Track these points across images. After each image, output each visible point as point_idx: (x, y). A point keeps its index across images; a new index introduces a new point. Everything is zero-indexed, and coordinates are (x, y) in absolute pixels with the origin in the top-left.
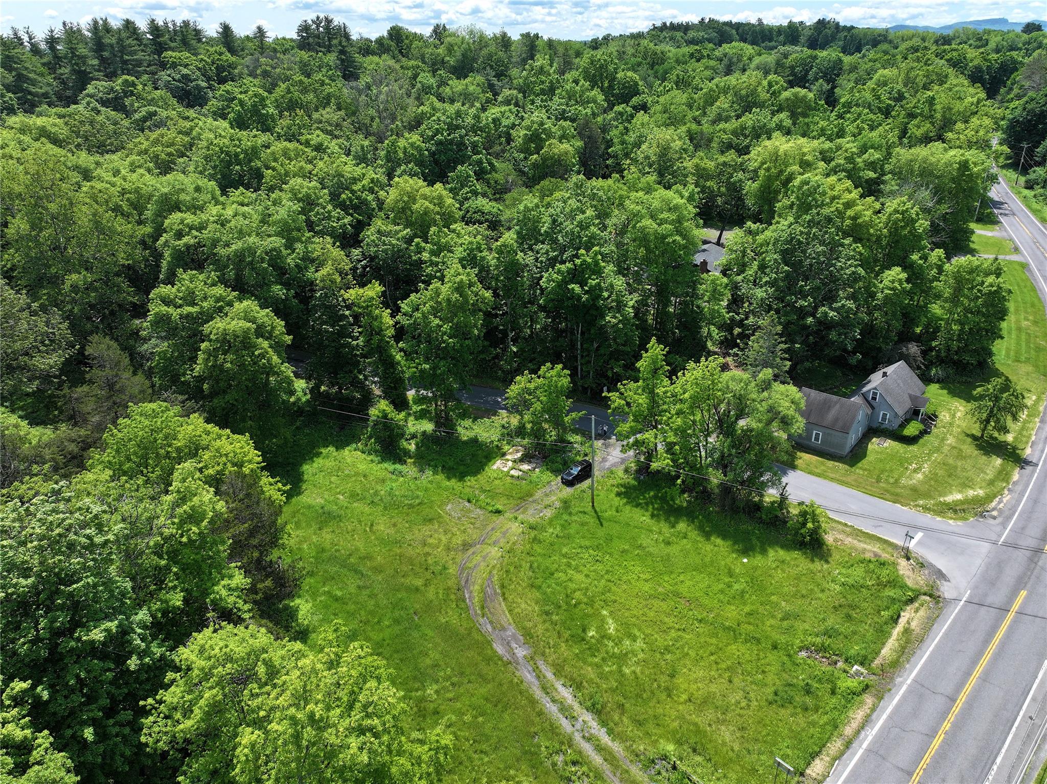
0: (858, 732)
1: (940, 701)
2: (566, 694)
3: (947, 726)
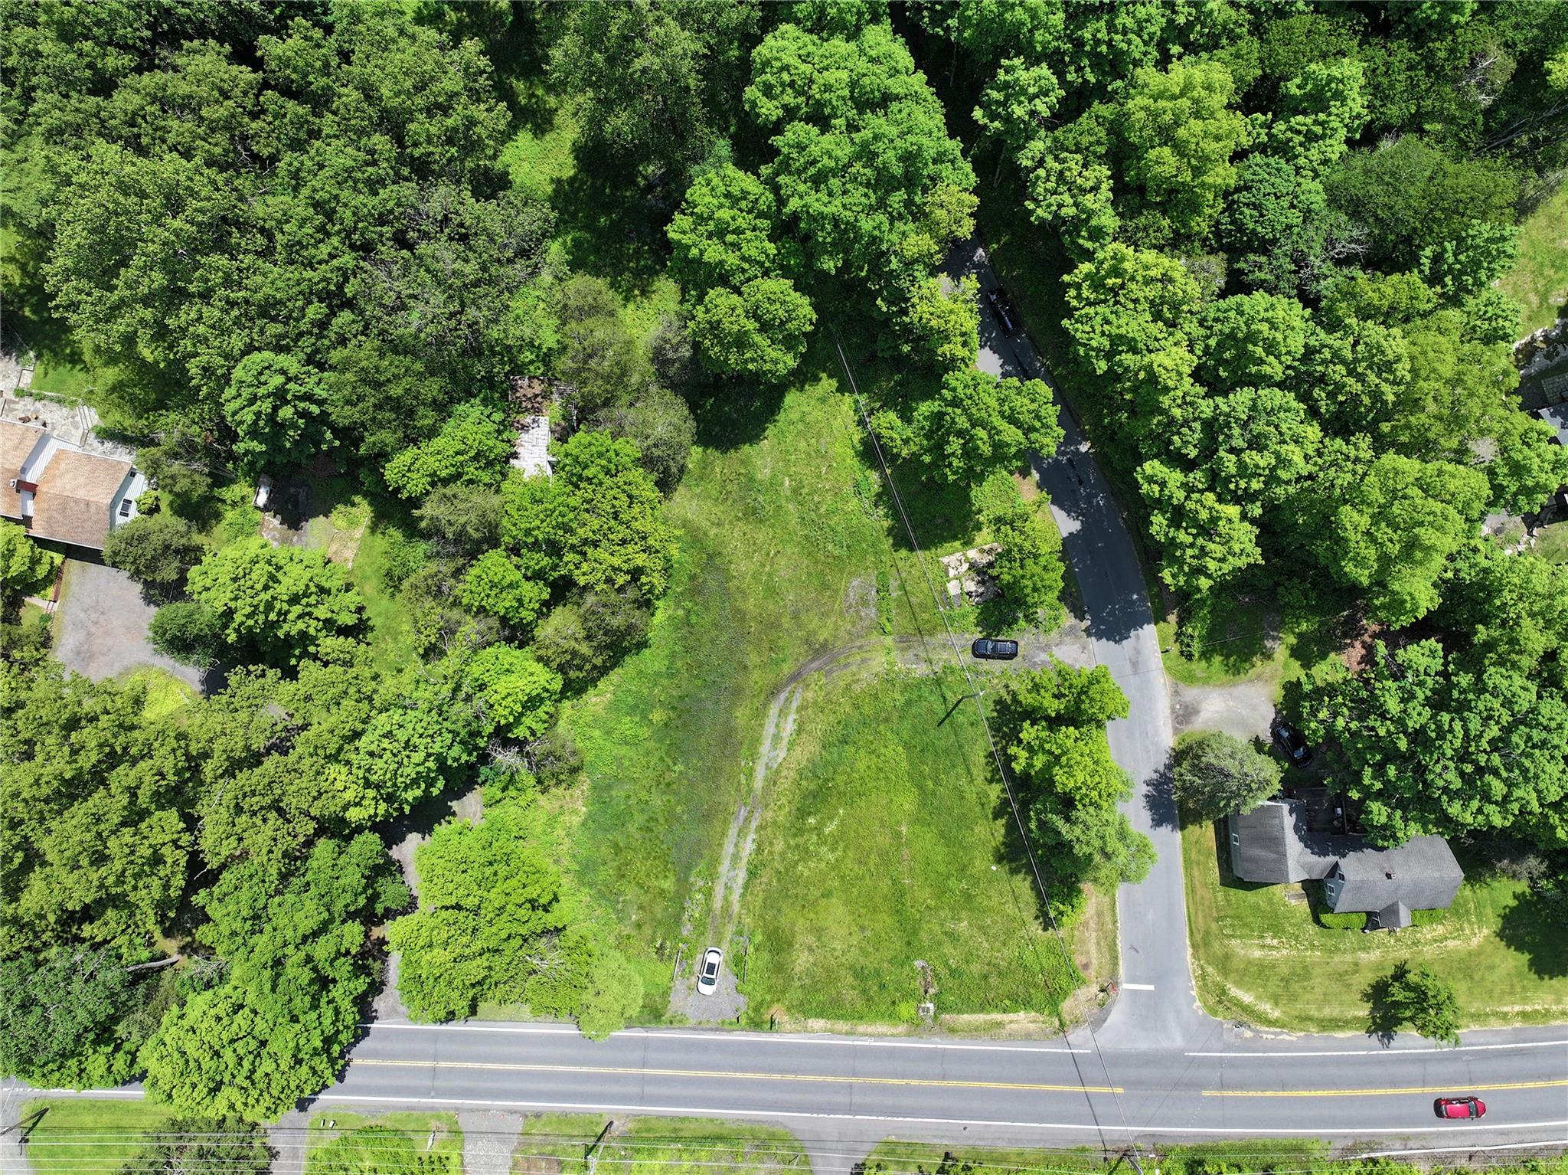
0: (865, 1034)
1: (936, 1070)
2: (748, 847)
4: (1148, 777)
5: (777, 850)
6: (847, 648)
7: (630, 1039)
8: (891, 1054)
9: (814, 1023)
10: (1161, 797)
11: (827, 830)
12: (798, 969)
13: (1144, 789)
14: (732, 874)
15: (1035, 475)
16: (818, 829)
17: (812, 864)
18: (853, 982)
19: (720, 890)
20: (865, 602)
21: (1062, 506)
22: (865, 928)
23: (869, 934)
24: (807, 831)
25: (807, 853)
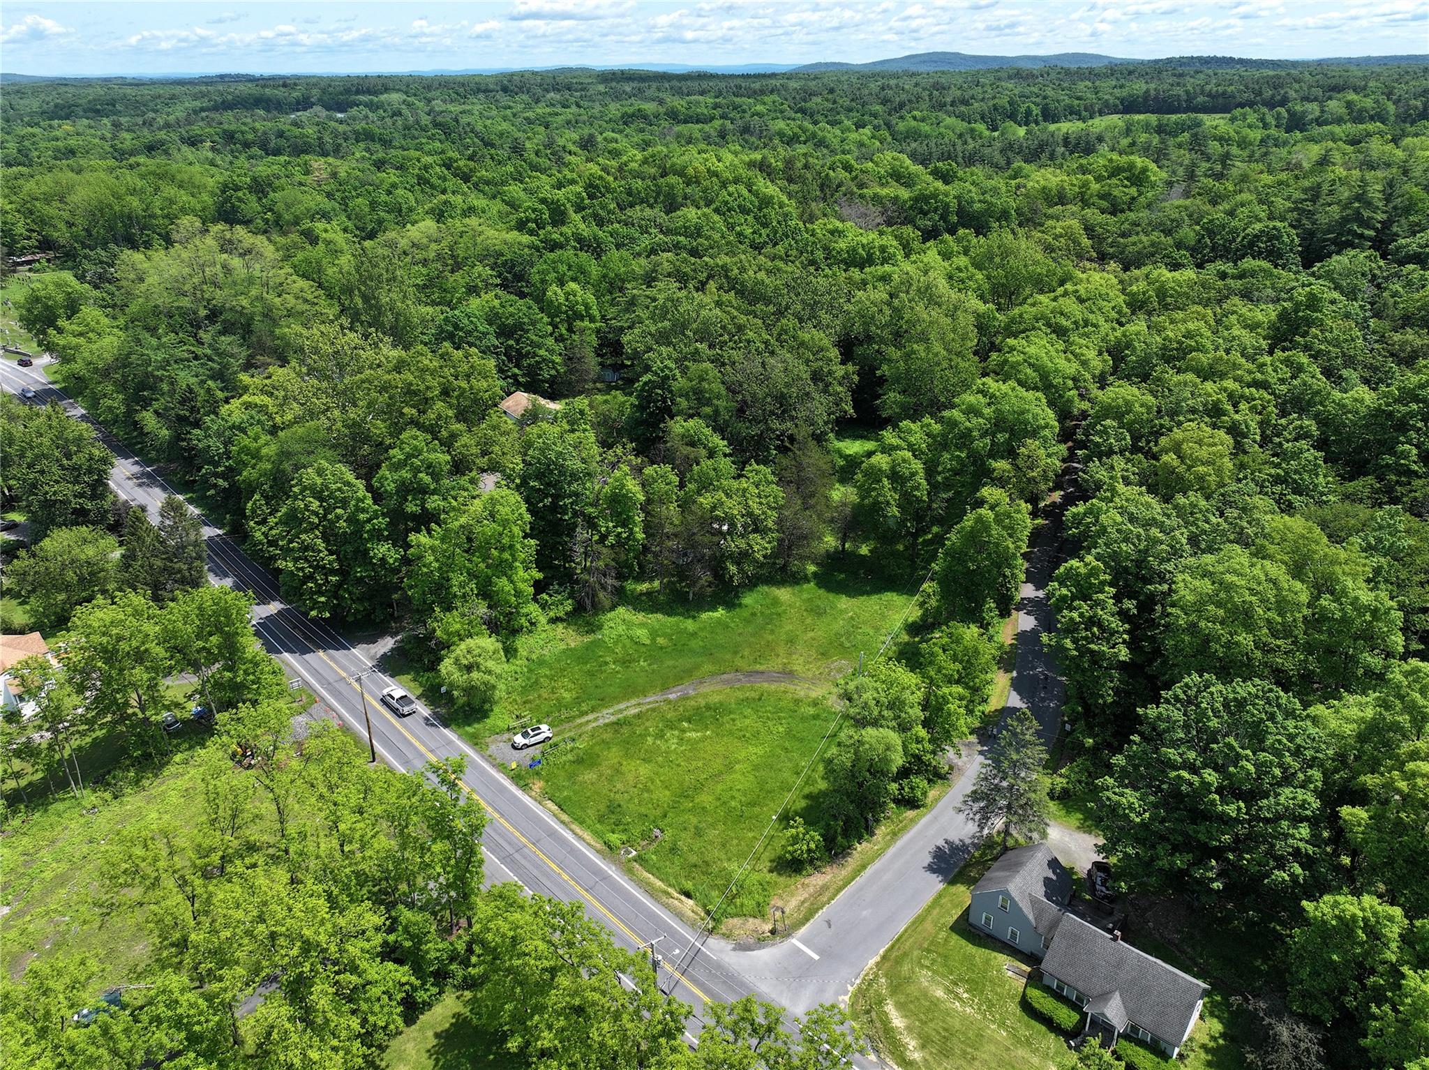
0: (572, 831)
2: (633, 712)
4: (950, 839)
5: (647, 724)
6: (805, 679)
7: (446, 736)
8: (573, 851)
9: (550, 804)
10: (951, 856)
11: (688, 734)
12: (581, 779)
13: (941, 843)
14: (607, 716)
15: (1015, 674)
16: (684, 731)
17: (658, 742)
18: (602, 808)
19: (591, 717)
20: (840, 670)
21: (1019, 694)
22: (648, 791)
23: (646, 795)
24: (676, 728)
25: (662, 737)
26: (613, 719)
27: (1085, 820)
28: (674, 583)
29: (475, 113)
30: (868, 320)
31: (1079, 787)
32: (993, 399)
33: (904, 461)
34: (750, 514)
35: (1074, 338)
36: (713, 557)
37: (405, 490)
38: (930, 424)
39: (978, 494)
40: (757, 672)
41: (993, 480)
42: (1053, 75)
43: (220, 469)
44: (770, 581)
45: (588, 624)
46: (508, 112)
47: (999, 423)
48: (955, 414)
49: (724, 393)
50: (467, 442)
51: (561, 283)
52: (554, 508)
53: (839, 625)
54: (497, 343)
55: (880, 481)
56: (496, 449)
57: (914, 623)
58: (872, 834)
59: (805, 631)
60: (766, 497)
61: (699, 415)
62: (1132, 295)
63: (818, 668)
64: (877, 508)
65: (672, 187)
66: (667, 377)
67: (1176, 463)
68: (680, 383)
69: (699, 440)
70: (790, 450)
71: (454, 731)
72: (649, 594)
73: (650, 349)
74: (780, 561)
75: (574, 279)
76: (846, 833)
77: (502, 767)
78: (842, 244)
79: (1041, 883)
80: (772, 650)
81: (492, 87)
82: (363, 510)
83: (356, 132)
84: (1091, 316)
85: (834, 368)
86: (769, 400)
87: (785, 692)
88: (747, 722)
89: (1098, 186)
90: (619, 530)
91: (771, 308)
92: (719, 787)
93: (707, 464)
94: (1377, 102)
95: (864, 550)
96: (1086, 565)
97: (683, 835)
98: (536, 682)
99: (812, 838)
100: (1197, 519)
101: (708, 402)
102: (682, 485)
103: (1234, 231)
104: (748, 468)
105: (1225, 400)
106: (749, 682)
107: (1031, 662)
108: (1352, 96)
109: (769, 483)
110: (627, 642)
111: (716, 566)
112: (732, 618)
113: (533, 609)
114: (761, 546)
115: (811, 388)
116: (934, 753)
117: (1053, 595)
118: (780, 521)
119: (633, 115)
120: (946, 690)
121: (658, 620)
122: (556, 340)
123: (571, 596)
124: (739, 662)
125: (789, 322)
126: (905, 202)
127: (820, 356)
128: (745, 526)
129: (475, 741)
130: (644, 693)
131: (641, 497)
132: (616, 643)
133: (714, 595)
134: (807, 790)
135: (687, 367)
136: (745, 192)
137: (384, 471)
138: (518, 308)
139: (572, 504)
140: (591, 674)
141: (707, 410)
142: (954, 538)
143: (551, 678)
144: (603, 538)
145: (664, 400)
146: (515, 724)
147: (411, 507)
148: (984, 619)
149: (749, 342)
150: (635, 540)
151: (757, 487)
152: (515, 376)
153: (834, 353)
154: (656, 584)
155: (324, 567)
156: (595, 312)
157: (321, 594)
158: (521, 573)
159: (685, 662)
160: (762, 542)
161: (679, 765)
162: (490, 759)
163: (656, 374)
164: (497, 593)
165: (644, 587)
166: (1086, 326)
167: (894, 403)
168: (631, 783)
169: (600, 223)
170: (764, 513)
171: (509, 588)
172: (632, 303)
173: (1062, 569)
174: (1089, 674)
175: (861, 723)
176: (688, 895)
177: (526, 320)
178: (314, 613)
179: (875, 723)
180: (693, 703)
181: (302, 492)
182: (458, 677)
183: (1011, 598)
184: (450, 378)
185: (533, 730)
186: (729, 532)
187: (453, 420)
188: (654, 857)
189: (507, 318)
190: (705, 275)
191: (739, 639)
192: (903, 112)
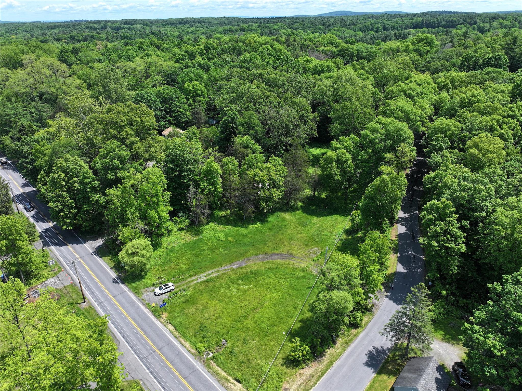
0: (180, 342)
1: (187, 374)
2: (215, 275)
3: (174, 370)
4: (376, 346)
5: (222, 281)
6: (298, 258)
7: (122, 288)
8: (179, 354)
9: (170, 326)
10: (377, 356)
11: (242, 287)
12: (187, 311)
13: (371, 349)
14: (202, 277)
15: (399, 255)
16: (239, 285)
17: (227, 291)
18: (197, 328)
19: (194, 278)
20: (314, 253)
21: (402, 265)
22: (220, 318)
23: (219, 320)
24: (236, 283)
25: (229, 288)
26: (205, 279)
27: (445, 335)
28: (237, 211)
29: (168, 30)
30: (324, 94)
31: (439, 316)
32: (384, 126)
33: (343, 154)
34: (272, 179)
35: (417, 99)
36: (255, 199)
37: (107, 168)
38: (354, 138)
39: (379, 169)
40: (275, 254)
41: (385, 162)
42: (385, 17)
43: (28, 160)
44: (281, 210)
45: (196, 231)
46: (180, 30)
47: (387, 136)
48: (367, 132)
49: (260, 124)
50: (140, 146)
51: (191, 81)
52: (180, 177)
53: (313, 230)
54: (160, 105)
55: (331, 164)
56: (153, 150)
57: (348, 230)
58: (335, 343)
59: (298, 234)
60: (279, 171)
61: (248, 134)
62: (439, 83)
63: (304, 252)
64: (330, 176)
65: (240, 47)
66: (234, 118)
67: (477, 153)
68: (240, 120)
69: (248, 146)
70: (290, 150)
71: (127, 286)
72: (225, 216)
73: (227, 106)
74: (286, 201)
75: (197, 80)
76: (322, 345)
77: (148, 305)
78: (311, 65)
79: (434, 382)
80: (282, 243)
81: (175, 22)
82: (87, 178)
83: (121, 36)
84: (424, 90)
85: (309, 114)
86: (280, 127)
87: (289, 264)
88: (271, 280)
89: (413, 47)
90: (210, 187)
91: (281, 90)
92: (257, 315)
93: (251, 156)
94: (512, 22)
95: (323, 196)
96: (442, 203)
97: (237, 344)
98: (169, 260)
99: (305, 349)
100: (496, 179)
101: (253, 128)
102: (240, 166)
103: (478, 59)
104: (271, 158)
105: (496, 124)
106: (272, 259)
107: (406, 249)
108: (501, 21)
109: (280, 165)
110: (214, 240)
111: (256, 203)
112: (263, 228)
113: (170, 224)
114: (277, 194)
115: (299, 123)
116: (366, 299)
117: (424, 218)
118: (285, 183)
119: (228, 30)
120: (372, 268)
121: (229, 229)
122: (188, 106)
123: (188, 218)
124: (266, 249)
125: (288, 94)
126: (336, 52)
127: (303, 109)
128: (269, 185)
129: (136, 291)
130: (221, 265)
131: (220, 172)
132: (209, 240)
133: (255, 217)
134: (300, 318)
135: (243, 113)
136: (270, 49)
137: (97, 159)
138: (170, 91)
139: (188, 175)
140: (196, 256)
141: (253, 132)
142: (369, 190)
143: (177, 258)
144: (203, 190)
145: (233, 128)
146: (157, 282)
147: (110, 176)
148: (383, 228)
149: (271, 102)
150: (218, 192)
151: (275, 167)
152: (169, 120)
153: (309, 108)
154: (229, 212)
155: (68, 206)
156: (205, 93)
157: (68, 218)
158: (162, 207)
159: (241, 249)
160: (277, 192)
161: (236, 304)
162: (143, 301)
163: (229, 116)
164: (150, 217)
165: (223, 213)
166: (422, 94)
167: (337, 129)
168: (212, 313)
169: (210, 59)
170: (278, 179)
171: (155, 215)
172: (220, 88)
173: (428, 205)
174: (445, 258)
175: (330, 288)
176: (239, 381)
177: (174, 96)
178: (64, 227)
179: (338, 288)
180: (244, 270)
181: (57, 169)
182: (127, 259)
183: (394, 218)
184: (133, 117)
185: (164, 286)
186: (262, 188)
187: (134, 136)
188: (221, 357)
189: (166, 95)
190: (252, 77)
191: (267, 238)
192: (330, 28)
